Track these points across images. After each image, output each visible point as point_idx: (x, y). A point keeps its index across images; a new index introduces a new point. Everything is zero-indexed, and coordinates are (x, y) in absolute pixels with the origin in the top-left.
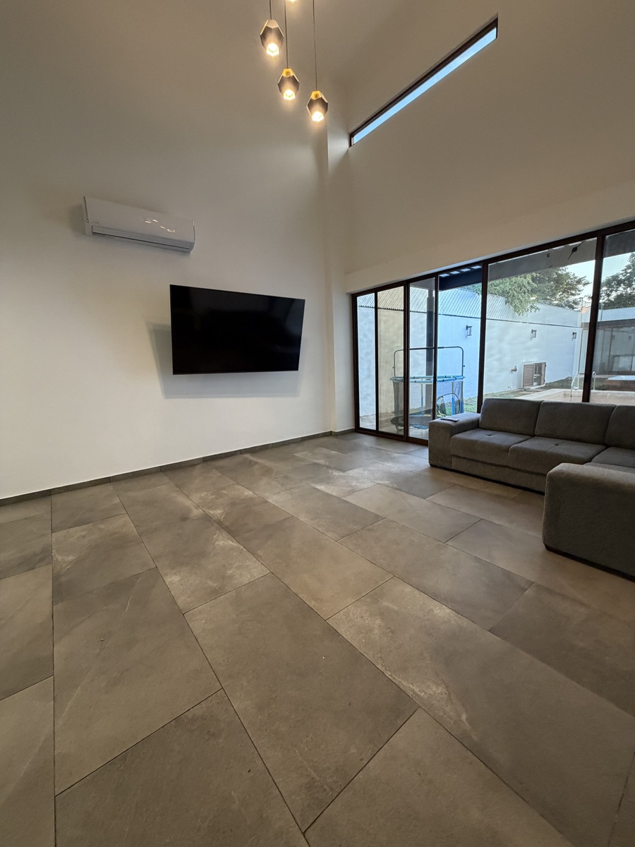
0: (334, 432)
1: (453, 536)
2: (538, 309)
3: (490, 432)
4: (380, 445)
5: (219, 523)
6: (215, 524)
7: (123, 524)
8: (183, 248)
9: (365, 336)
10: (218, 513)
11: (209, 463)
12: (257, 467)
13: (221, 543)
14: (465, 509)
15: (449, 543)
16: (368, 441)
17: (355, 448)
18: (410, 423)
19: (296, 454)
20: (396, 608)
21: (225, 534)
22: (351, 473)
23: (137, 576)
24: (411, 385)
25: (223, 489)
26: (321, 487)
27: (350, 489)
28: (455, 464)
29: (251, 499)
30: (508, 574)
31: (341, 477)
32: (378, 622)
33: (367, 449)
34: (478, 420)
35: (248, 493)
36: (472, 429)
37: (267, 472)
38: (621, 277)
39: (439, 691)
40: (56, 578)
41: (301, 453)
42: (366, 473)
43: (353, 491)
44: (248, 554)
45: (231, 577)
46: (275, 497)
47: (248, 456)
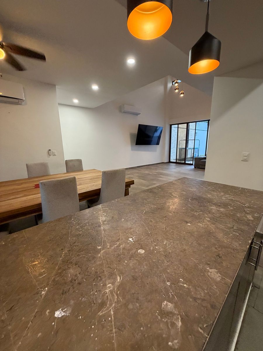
0: (164, 162)
8: (137, 114)
18: (186, 160)
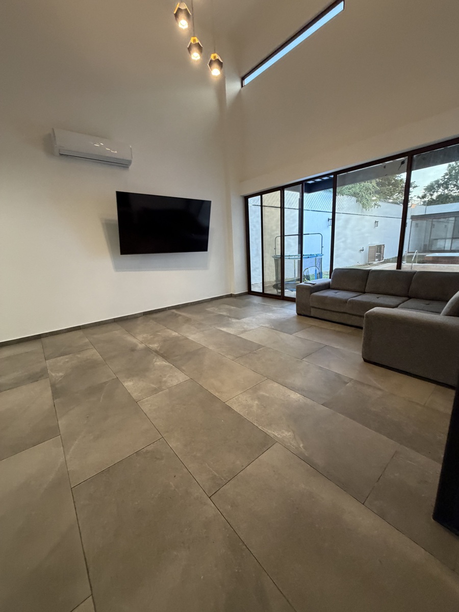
0: (234, 294)
1: (307, 355)
2: (379, 205)
3: (336, 291)
4: (264, 302)
5: (156, 352)
6: (155, 353)
7: (93, 353)
8: (123, 165)
9: (255, 226)
10: (155, 346)
11: (148, 316)
12: (180, 317)
13: (158, 363)
14: (316, 340)
15: (304, 359)
16: (257, 300)
17: (248, 305)
18: (285, 287)
19: (207, 309)
20: (268, 395)
21: (160, 358)
22: (244, 320)
23: (105, 383)
24: (286, 261)
25: (157, 332)
26: (224, 329)
27: (243, 330)
28: (313, 312)
29: (177, 337)
30: (338, 375)
31: (237, 322)
32: (256, 402)
33: (255, 305)
34: (329, 283)
35: (175, 334)
36: (325, 289)
37: (188, 320)
38: (441, 182)
39: (289, 434)
40: (53, 386)
41: (210, 308)
42: (254, 320)
43: (245, 331)
44: (176, 369)
45: (165, 382)
46: (193, 336)
47: (174, 311)
